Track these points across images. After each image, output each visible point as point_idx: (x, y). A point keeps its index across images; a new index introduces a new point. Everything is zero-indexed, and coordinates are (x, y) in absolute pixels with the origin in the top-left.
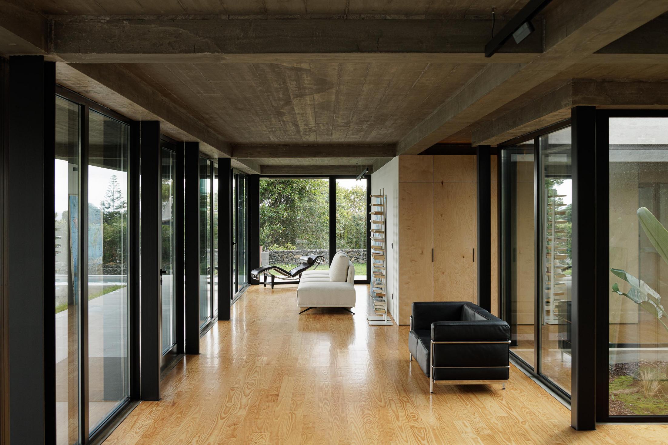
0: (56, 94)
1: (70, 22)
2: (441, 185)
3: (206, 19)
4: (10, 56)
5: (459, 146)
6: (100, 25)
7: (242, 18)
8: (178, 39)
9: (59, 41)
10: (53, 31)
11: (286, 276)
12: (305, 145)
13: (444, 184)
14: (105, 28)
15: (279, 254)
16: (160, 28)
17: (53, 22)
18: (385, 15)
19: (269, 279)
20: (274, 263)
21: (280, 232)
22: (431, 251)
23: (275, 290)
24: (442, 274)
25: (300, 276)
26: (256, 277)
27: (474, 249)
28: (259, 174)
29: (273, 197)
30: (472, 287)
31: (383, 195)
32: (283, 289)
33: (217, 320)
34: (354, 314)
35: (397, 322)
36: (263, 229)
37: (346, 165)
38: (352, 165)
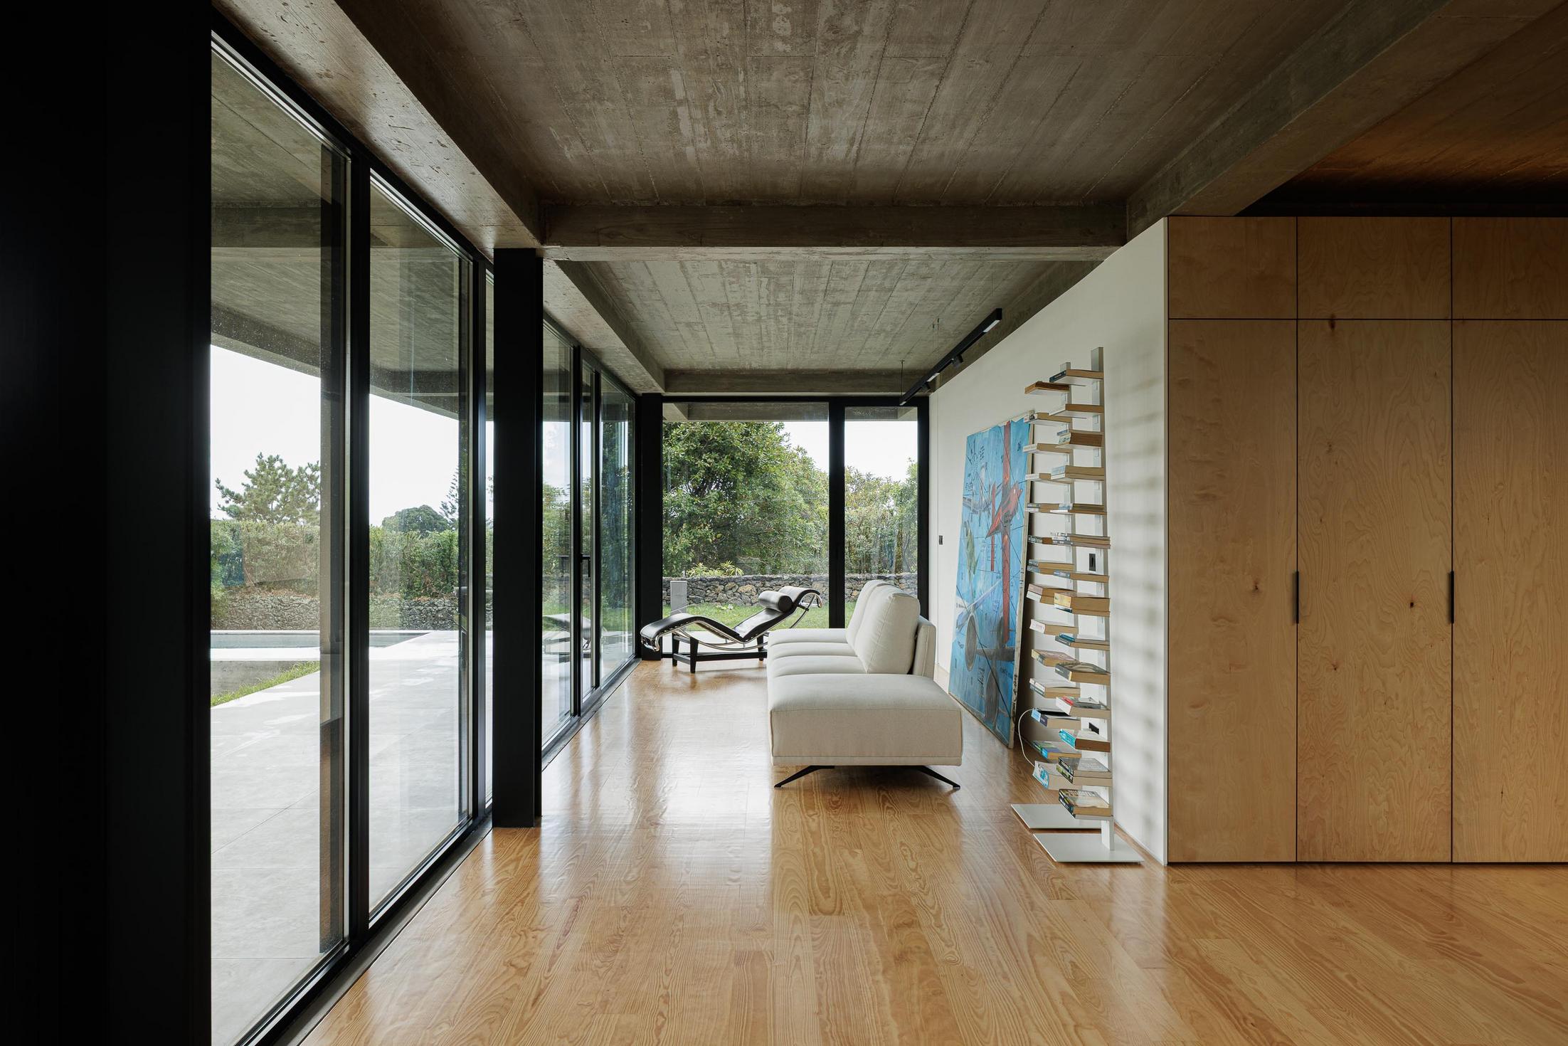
2: (1329, 329)
11: (726, 638)
13: (1337, 324)
19: (685, 648)
20: (697, 602)
21: (709, 543)
22: (1289, 582)
23: (699, 677)
24: (1332, 667)
25: (760, 641)
26: (652, 643)
27: (1452, 573)
28: (661, 390)
29: (697, 476)
30: (1446, 719)
31: (1101, 370)
32: (719, 674)
33: (490, 825)
34: (956, 786)
35: (1160, 855)
36: (678, 536)
37: (871, 370)
38: (887, 370)
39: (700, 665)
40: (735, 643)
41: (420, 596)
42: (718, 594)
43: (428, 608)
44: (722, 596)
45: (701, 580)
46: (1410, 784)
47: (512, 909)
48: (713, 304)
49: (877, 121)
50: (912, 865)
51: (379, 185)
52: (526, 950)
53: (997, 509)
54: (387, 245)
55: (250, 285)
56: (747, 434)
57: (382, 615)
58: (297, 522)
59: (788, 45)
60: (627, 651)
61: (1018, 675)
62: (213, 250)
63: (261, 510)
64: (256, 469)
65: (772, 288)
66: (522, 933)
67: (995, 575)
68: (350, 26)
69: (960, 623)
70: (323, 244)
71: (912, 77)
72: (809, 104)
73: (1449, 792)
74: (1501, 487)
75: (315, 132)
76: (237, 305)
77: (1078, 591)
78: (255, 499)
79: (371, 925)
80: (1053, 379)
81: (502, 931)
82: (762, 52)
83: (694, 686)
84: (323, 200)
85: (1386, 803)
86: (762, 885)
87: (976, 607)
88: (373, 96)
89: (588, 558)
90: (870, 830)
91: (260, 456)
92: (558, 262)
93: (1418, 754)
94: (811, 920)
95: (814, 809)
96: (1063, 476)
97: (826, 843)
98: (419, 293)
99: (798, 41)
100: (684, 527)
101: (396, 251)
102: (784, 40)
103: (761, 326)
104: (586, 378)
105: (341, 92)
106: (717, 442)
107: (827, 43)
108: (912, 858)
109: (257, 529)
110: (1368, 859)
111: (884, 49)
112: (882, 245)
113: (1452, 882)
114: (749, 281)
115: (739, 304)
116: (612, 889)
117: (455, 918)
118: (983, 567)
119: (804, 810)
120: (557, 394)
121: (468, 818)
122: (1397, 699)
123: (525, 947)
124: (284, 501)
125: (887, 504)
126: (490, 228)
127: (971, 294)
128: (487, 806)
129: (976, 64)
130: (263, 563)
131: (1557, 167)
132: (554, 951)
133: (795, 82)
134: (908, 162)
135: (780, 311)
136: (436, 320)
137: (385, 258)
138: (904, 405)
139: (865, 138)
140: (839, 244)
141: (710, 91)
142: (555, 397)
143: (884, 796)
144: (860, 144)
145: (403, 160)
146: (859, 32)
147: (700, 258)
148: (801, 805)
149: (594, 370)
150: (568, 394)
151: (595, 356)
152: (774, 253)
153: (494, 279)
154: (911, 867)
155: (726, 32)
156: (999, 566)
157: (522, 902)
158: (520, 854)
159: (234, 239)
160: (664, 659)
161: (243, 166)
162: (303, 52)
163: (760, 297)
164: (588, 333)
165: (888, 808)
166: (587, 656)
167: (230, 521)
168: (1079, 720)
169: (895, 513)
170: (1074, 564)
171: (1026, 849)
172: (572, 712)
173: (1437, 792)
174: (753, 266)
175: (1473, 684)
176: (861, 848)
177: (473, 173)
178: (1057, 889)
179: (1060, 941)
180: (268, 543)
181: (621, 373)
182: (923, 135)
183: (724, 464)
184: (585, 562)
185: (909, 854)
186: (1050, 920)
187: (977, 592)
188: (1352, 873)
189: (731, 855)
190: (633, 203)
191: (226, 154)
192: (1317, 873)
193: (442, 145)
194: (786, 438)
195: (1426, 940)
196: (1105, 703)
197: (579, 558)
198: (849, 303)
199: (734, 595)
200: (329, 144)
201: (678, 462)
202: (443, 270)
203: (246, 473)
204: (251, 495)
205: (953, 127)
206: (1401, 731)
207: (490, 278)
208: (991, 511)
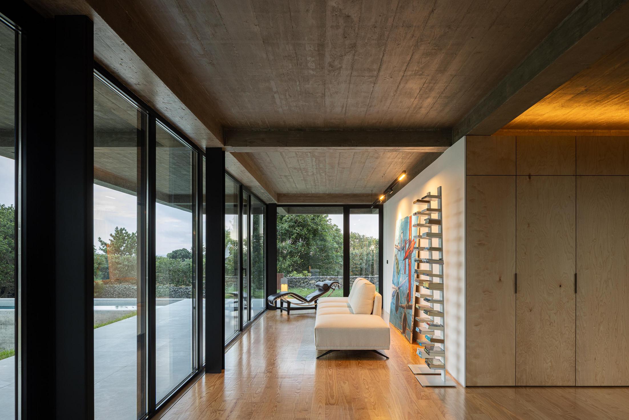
2: (528, 179)
11: (302, 301)
13: (532, 177)
19: (285, 305)
20: (293, 287)
21: (298, 263)
22: (513, 277)
23: (291, 317)
24: (530, 310)
25: (316, 302)
26: (272, 303)
27: (576, 274)
28: (276, 202)
29: (293, 236)
30: (573, 330)
31: (441, 195)
32: (299, 315)
33: (205, 373)
34: (387, 358)
35: (463, 382)
36: (286, 261)
37: (359, 194)
38: (366, 194)
39: (291, 312)
40: (305, 303)
41: (181, 285)
42: (301, 284)
43: (185, 290)
44: (303, 285)
45: (294, 278)
46: (560, 356)
47: (211, 403)
48: (295, 168)
49: (351, 99)
50: (367, 387)
51: (159, 124)
52: (215, 418)
53: (407, 250)
54: (164, 146)
55: (111, 161)
56: (313, 219)
57: (166, 293)
58: (132, 255)
59: (315, 72)
60: (263, 307)
61: (414, 315)
62: (95, 148)
63: (117, 250)
64: (115, 234)
65: (317, 162)
66: (215, 412)
67: (406, 276)
68: (146, 67)
69: (393, 295)
70: (138, 146)
71: (363, 83)
72: (325, 93)
73: (575, 359)
74: (595, 240)
75: (135, 105)
76: (106, 169)
77: (434, 281)
78: (115, 245)
79: (157, 408)
80: (422, 198)
81: (207, 411)
82: (305, 74)
83: (289, 320)
84: (138, 129)
85: (550, 363)
86: (308, 395)
87: (399, 288)
88: (156, 92)
89: (245, 269)
90: (352, 374)
91: (117, 228)
92: (231, 153)
93: (563, 344)
94: (326, 407)
95: (331, 366)
96: (426, 236)
97: (335, 379)
98: (178, 164)
99: (318, 70)
100: (288, 257)
101: (168, 149)
102: (313, 70)
103: (314, 177)
104: (245, 196)
105: (144, 90)
106: (301, 222)
107: (329, 71)
108: (367, 385)
109: (115, 258)
110: (543, 384)
111: (351, 73)
112: (357, 146)
113: (575, 394)
114: (308, 159)
115: (305, 168)
116: (250, 396)
117: (189, 406)
118: (402, 273)
119: (327, 367)
120: (233, 204)
121: (196, 370)
122: (554, 323)
123: (215, 417)
124: (127, 246)
125: (371, 248)
126: (204, 140)
127: (396, 164)
128: (203, 365)
129: (387, 78)
130: (118, 272)
131: (617, 116)
132: (226, 418)
133: (319, 85)
134: (365, 114)
135: (321, 171)
136: (185, 174)
137: (163, 151)
138: (373, 208)
139: (348, 106)
140: (340, 146)
141: (286, 88)
142: (232, 205)
143: (359, 362)
144: (346, 108)
145: (169, 114)
146: (341, 67)
147: (286, 151)
148: (326, 365)
149: (248, 194)
150: (237, 204)
151: (248, 189)
152: (315, 149)
153: (206, 159)
154: (366, 388)
155: (290, 67)
156: (407, 272)
157: (215, 400)
158: (216, 383)
159: (103, 144)
160: (277, 310)
161: (107, 116)
162: (129, 76)
163: (313, 166)
164: (245, 180)
165: (360, 366)
166: (245, 308)
167: (105, 255)
168: (433, 331)
169: (374, 251)
170: (432, 271)
171: (412, 381)
172: (239, 330)
173: (570, 359)
174: (309, 154)
175: (584, 317)
176: (348, 381)
177: (196, 120)
178: (422, 396)
179: (420, 414)
180: (120, 264)
181: (260, 195)
182: (370, 105)
183: (305, 232)
184: (244, 271)
185: (366, 383)
186: (417, 407)
187: (399, 283)
188: (536, 390)
189: (297, 384)
190: (260, 130)
191: (101, 111)
192: (523, 390)
193: (183, 109)
194: (329, 221)
195: (560, 414)
196: (442, 325)
197: (242, 269)
198: (348, 168)
199: (308, 284)
200: (140, 110)
201: (286, 230)
202: (187, 155)
203: (111, 235)
204: (113, 244)
205: (381, 101)
206: (556, 335)
207: (204, 159)
208: (405, 250)
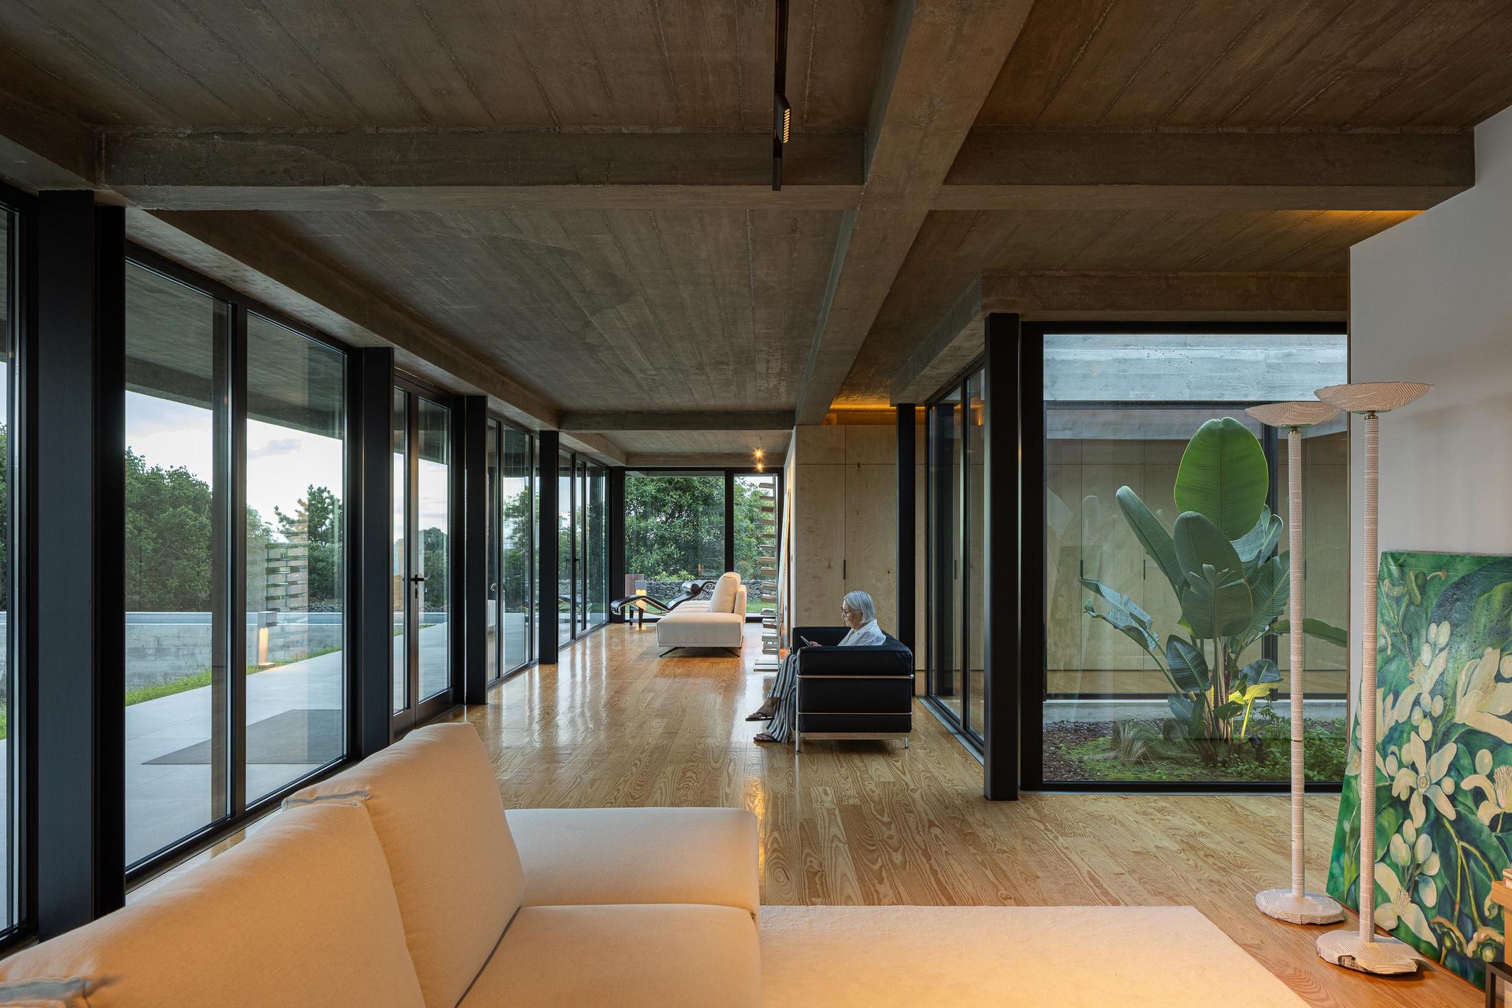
0: (126, 257)
1: (132, 135)
2: (857, 468)
3: (343, 133)
4: (40, 191)
5: (886, 413)
6: (176, 141)
7: (399, 131)
8: (299, 164)
9: (113, 166)
10: (104, 151)
11: (661, 610)
12: (664, 413)
13: (861, 466)
14: (185, 147)
15: (668, 586)
16: (271, 146)
17: (104, 136)
18: (619, 126)
19: (636, 615)
21: (675, 558)
22: (842, 563)
26: (618, 612)
28: (623, 465)
40: (665, 612)
42: (674, 593)
45: (662, 584)
60: (604, 618)
63: (313, 533)
64: (308, 499)
78: (307, 523)
91: (311, 488)
100: (656, 547)
126: (538, 426)
153: (539, 441)
158: (549, 675)
160: (625, 622)
166: (579, 621)
181: (600, 460)
183: (687, 499)
197: (574, 560)
204: (305, 519)
